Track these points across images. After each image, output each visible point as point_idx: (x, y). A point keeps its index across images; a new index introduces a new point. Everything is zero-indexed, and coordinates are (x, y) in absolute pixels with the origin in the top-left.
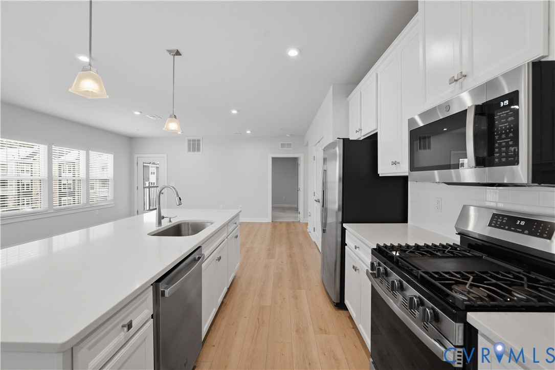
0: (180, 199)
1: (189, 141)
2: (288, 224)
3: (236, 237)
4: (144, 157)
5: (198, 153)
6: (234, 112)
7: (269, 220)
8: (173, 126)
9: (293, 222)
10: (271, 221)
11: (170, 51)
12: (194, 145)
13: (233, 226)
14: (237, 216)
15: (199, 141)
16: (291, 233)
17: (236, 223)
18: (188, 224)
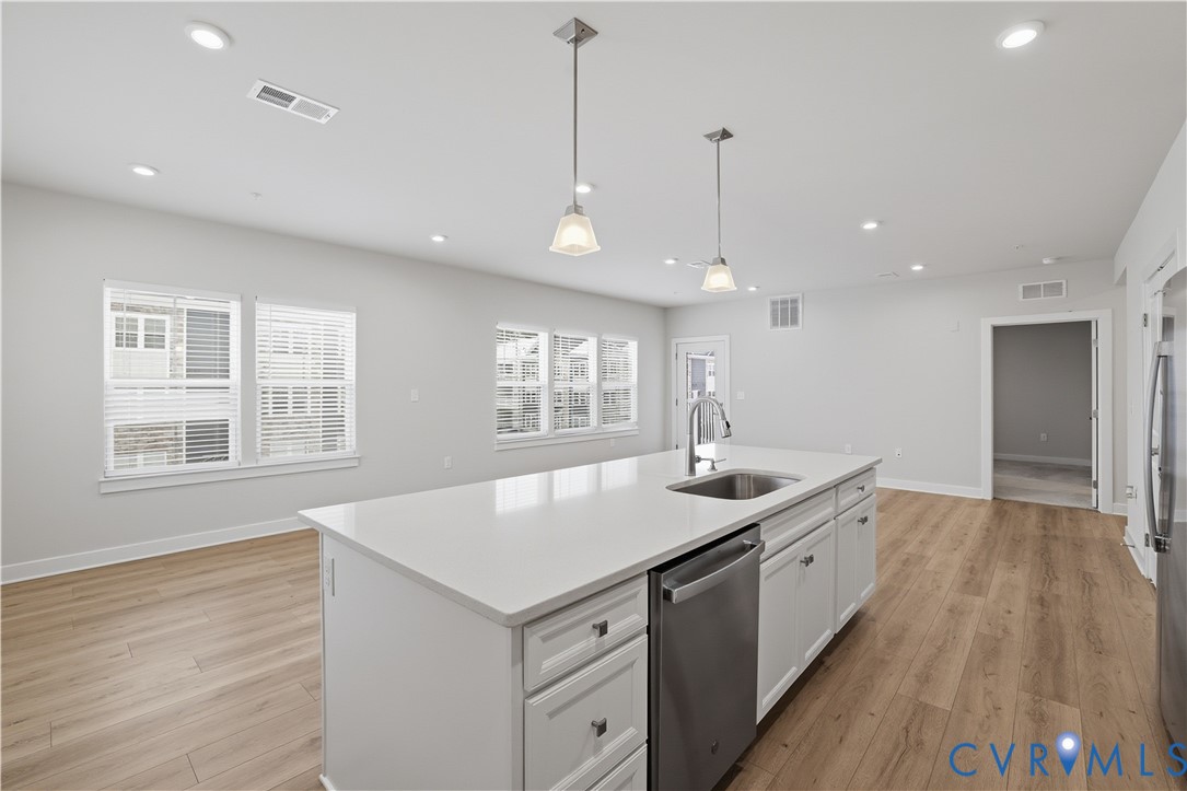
0: (728, 426)
1: (774, 303)
2: (1050, 512)
3: (864, 520)
4: (692, 343)
5: (794, 328)
6: (871, 226)
7: (985, 492)
8: (719, 280)
9: (1071, 509)
10: (989, 497)
11: (710, 136)
12: (784, 311)
13: (855, 495)
14: (869, 469)
15: (794, 301)
16: (1056, 538)
17: (862, 489)
18: (749, 477)
